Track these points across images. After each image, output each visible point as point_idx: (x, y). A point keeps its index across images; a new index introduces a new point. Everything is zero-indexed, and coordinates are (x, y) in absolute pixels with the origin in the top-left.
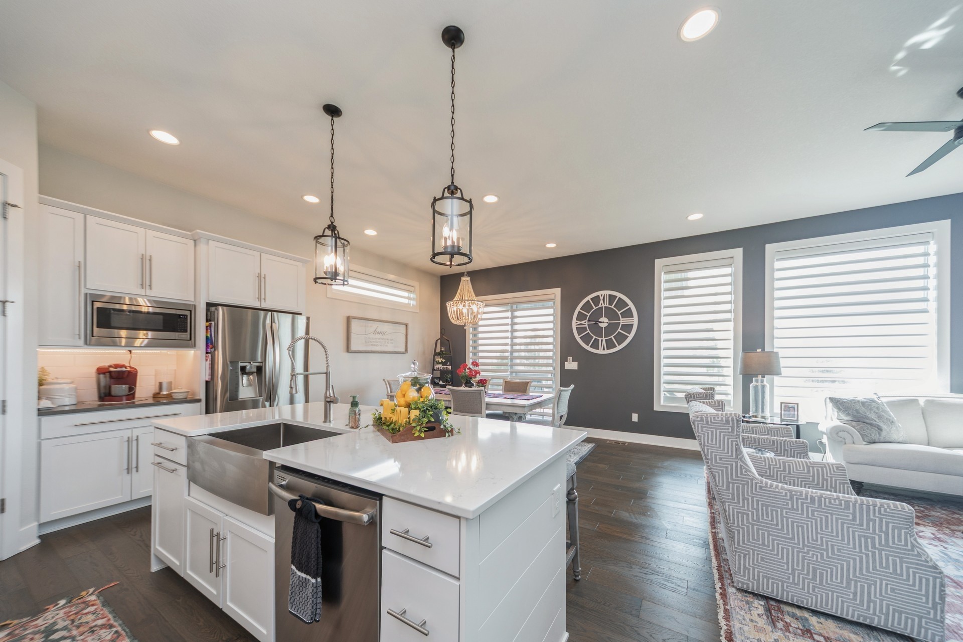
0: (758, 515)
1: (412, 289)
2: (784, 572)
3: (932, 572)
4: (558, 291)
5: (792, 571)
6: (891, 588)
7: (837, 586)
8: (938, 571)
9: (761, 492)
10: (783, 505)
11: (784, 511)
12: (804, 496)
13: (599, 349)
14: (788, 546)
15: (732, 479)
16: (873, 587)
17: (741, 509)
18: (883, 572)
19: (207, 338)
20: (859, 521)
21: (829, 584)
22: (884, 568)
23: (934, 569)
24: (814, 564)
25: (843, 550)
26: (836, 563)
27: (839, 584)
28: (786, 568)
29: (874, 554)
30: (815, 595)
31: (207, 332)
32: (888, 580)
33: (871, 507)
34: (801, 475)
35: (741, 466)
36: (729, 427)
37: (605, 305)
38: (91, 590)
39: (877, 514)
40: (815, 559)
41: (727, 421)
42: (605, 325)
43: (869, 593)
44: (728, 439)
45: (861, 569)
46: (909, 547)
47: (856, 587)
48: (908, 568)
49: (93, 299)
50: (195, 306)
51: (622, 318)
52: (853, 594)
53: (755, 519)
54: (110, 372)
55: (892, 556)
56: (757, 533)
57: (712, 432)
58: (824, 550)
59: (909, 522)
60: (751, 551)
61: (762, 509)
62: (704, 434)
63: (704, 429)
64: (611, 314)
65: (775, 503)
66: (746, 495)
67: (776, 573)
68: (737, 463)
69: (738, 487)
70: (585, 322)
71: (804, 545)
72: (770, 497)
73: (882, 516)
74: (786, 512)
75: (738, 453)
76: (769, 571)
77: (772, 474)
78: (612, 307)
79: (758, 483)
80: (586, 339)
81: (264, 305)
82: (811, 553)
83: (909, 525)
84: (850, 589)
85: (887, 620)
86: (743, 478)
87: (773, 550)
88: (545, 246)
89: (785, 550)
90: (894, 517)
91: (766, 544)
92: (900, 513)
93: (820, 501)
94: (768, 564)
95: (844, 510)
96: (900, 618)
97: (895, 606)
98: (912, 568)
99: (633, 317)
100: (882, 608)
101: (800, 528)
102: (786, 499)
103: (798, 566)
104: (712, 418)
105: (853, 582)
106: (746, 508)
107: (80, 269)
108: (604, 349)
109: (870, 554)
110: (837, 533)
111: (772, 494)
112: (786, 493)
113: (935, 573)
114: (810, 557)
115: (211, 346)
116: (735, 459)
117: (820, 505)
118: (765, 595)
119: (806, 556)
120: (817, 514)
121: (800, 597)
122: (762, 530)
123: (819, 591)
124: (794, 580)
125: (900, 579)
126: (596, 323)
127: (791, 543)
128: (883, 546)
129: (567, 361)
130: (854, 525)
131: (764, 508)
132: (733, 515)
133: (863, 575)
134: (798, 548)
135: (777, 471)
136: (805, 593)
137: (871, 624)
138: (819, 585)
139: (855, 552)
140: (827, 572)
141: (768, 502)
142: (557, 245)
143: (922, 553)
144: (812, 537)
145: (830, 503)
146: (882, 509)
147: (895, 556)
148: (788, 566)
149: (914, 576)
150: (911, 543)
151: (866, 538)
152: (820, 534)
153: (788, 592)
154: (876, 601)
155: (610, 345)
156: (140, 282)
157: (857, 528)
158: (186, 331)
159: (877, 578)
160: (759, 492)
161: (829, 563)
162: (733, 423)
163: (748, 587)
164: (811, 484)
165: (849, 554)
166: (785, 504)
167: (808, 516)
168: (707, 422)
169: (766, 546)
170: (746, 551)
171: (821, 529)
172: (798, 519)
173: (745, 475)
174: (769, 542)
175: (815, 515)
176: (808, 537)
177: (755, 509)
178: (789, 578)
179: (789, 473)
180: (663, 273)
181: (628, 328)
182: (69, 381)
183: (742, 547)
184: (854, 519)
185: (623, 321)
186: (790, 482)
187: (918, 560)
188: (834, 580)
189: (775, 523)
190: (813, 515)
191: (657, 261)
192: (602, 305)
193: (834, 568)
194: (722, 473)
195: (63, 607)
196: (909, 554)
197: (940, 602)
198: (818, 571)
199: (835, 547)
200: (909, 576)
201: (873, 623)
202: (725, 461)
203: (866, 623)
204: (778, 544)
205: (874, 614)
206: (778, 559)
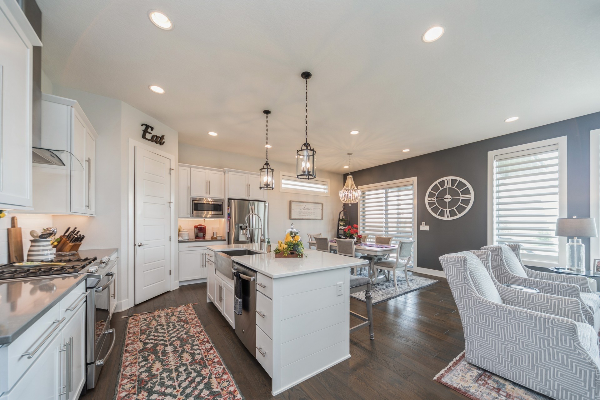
0: (478, 319)
1: (326, 183)
2: (493, 355)
3: (588, 367)
4: (415, 179)
5: (498, 355)
6: (560, 374)
7: (525, 368)
8: (593, 366)
9: (479, 305)
10: (492, 314)
11: (493, 317)
12: (505, 309)
13: (444, 217)
14: (496, 339)
15: (463, 296)
16: (548, 371)
17: (468, 314)
18: (555, 362)
19: (228, 213)
20: (539, 328)
21: (520, 366)
22: (556, 360)
23: (590, 365)
24: (511, 352)
25: (529, 345)
26: (525, 353)
27: (527, 366)
28: (494, 353)
29: (549, 350)
30: (512, 372)
31: (228, 211)
32: (558, 368)
33: (546, 320)
34: (541, 304)
35: (467, 288)
36: (459, 264)
37: (449, 187)
38: (191, 304)
39: (550, 324)
40: (512, 349)
41: (458, 261)
42: (449, 200)
43: (546, 375)
44: (459, 271)
45: (541, 359)
46: (573, 348)
47: (537, 370)
48: (572, 362)
49: (193, 200)
50: (224, 200)
51: (462, 195)
52: (536, 374)
53: (476, 321)
54: (198, 227)
55: (561, 353)
56: (477, 330)
57: (450, 267)
58: (517, 344)
59: (571, 331)
60: (474, 340)
61: (480, 316)
62: (446, 268)
63: (446, 265)
64: (453, 192)
65: (487, 312)
66: (471, 306)
67: (489, 355)
68: (465, 286)
69: (466, 301)
70: (435, 199)
71: (505, 340)
72: (485, 308)
73: (554, 326)
74: (494, 318)
75: (466, 280)
76: (484, 353)
77: (519, 302)
78: (454, 187)
79: (478, 299)
80: (435, 210)
81: (250, 198)
82: (509, 345)
83: (572, 334)
84: (534, 371)
85: (558, 394)
86: (469, 295)
87: (487, 341)
88: (402, 151)
89: (494, 341)
90: (561, 327)
91: (483, 337)
92: (565, 325)
93: (514, 313)
94: (483, 349)
95: (529, 320)
96: (566, 394)
97: (564, 386)
98: (575, 362)
99: (470, 194)
100: (555, 386)
101: (503, 329)
102: (494, 310)
103: (502, 352)
104: (450, 259)
105: (535, 367)
106: (471, 314)
107: (189, 188)
108: (448, 217)
109: (547, 350)
110: (525, 334)
111: (486, 307)
112: (494, 307)
113: (590, 367)
114: (509, 348)
115: (229, 217)
116: (464, 283)
117: (514, 315)
118: (482, 368)
119: (507, 347)
120: (513, 321)
121: (503, 372)
122: (480, 328)
123: (514, 370)
124: (499, 360)
125: (566, 369)
126: (442, 199)
127: (498, 338)
128: (555, 345)
129: (422, 225)
130: (536, 330)
131: (481, 315)
132: (464, 317)
133: (542, 363)
134: (501, 341)
135: (523, 300)
136: (506, 370)
137: (548, 396)
138: (514, 366)
139: (537, 348)
140: (519, 358)
141: (484, 311)
142: (410, 150)
143: (582, 353)
144: (510, 335)
145: (520, 314)
146: (554, 321)
147: (563, 353)
148: (496, 352)
149: (576, 368)
150: (574, 345)
151: (544, 340)
152: (515, 334)
153: (496, 368)
154: (551, 381)
155: (452, 214)
156: (206, 192)
157: (538, 332)
158: (221, 211)
159: (551, 366)
160: (478, 305)
161: (521, 353)
162: (461, 262)
163: (472, 362)
164: (548, 311)
165: (533, 348)
166: (494, 313)
167: (507, 322)
168: (447, 261)
169: (483, 338)
170: (471, 340)
171: (516, 331)
172: (501, 323)
173: (470, 294)
174: (484, 336)
175: (512, 321)
176: (507, 335)
177: (476, 315)
178: (496, 359)
179: (532, 302)
180: (495, 161)
181: (467, 202)
182: (187, 230)
183: (469, 337)
184: (536, 326)
185: (462, 197)
186: (533, 308)
187: (579, 358)
188: (524, 364)
189: (488, 324)
190: (510, 321)
191: (489, 153)
192: (446, 186)
193: (524, 356)
194: (457, 292)
195: (184, 307)
196: (572, 353)
197: (595, 387)
198: (514, 357)
199: (524, 343)
200: (573, 367)
201: (549, 395)
202: (458, 284)
203: (545, 394)
204: (490, 338)
205: (550, 389)
206: (489, 346)
